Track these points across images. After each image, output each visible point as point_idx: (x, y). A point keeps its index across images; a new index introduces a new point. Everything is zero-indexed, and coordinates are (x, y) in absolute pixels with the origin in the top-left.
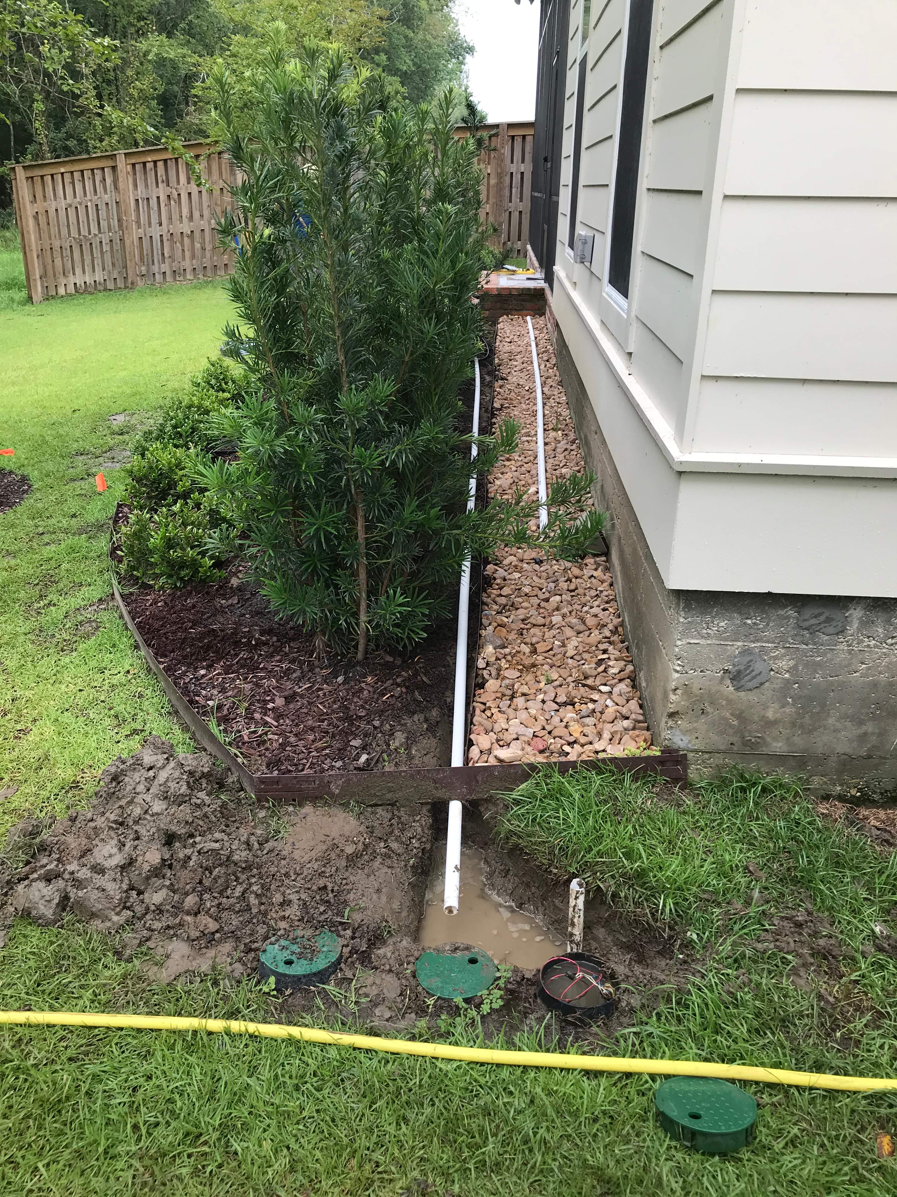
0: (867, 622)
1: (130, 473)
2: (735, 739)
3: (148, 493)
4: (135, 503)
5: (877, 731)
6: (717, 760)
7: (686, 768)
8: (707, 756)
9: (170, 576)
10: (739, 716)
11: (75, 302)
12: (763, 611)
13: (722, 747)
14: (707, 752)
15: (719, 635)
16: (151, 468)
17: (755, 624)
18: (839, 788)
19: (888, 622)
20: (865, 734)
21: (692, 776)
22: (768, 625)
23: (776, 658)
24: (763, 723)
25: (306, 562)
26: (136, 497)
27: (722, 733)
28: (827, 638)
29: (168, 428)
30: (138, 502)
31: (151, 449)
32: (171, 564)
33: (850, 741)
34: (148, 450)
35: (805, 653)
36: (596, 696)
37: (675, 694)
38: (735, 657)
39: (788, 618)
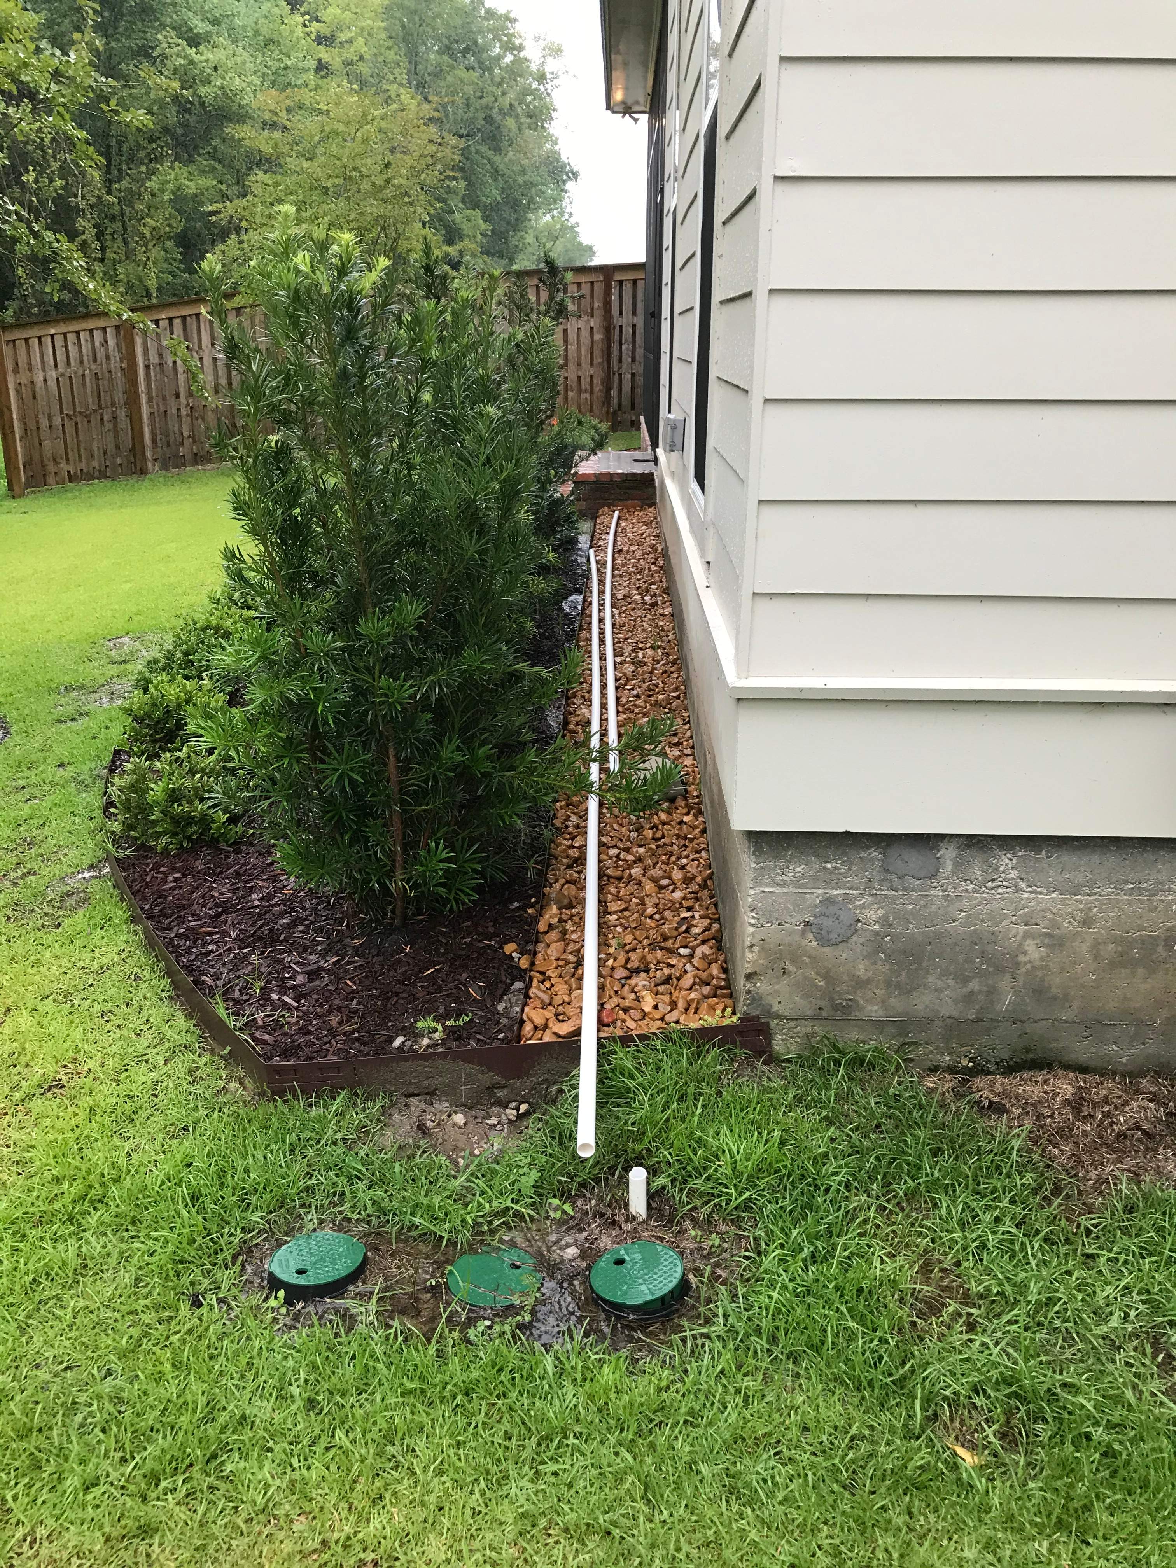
0: (962, 864)
1: (129, 711)
2: (823, 1003)
3: (151, 736)
4: (135, 749)
5: (985, 989)
6: (804, 1028)
7: (769, 1037)
8: (792, 1024)
9: (174, 835)
10: (826, 976)
11: (69, 495)
12: (844, 854)
13: (809, 1013)
14: (792, 1019)
15: (797, 882)
16: (154, 705)
17: (835, 868)
18: (948, 1058)
19: (986, 861)
20: (972, 992)
21: (777, 1048)
22: (850, 869)
23: (863, 907)
24: (853, 983)
25: (328, 812)
26: (136, 740)
27: (806, 996)
28: (918, 882)
29: (179, 655)
30: (138, 748)
31: (155, 682)
32: (176, 820)
33: (956, 1002)
34: (152, 683)
35: (894, 900)
36: (674, 962)
37: (752, 952)
38: (816, 907)
39: (872, 860)
